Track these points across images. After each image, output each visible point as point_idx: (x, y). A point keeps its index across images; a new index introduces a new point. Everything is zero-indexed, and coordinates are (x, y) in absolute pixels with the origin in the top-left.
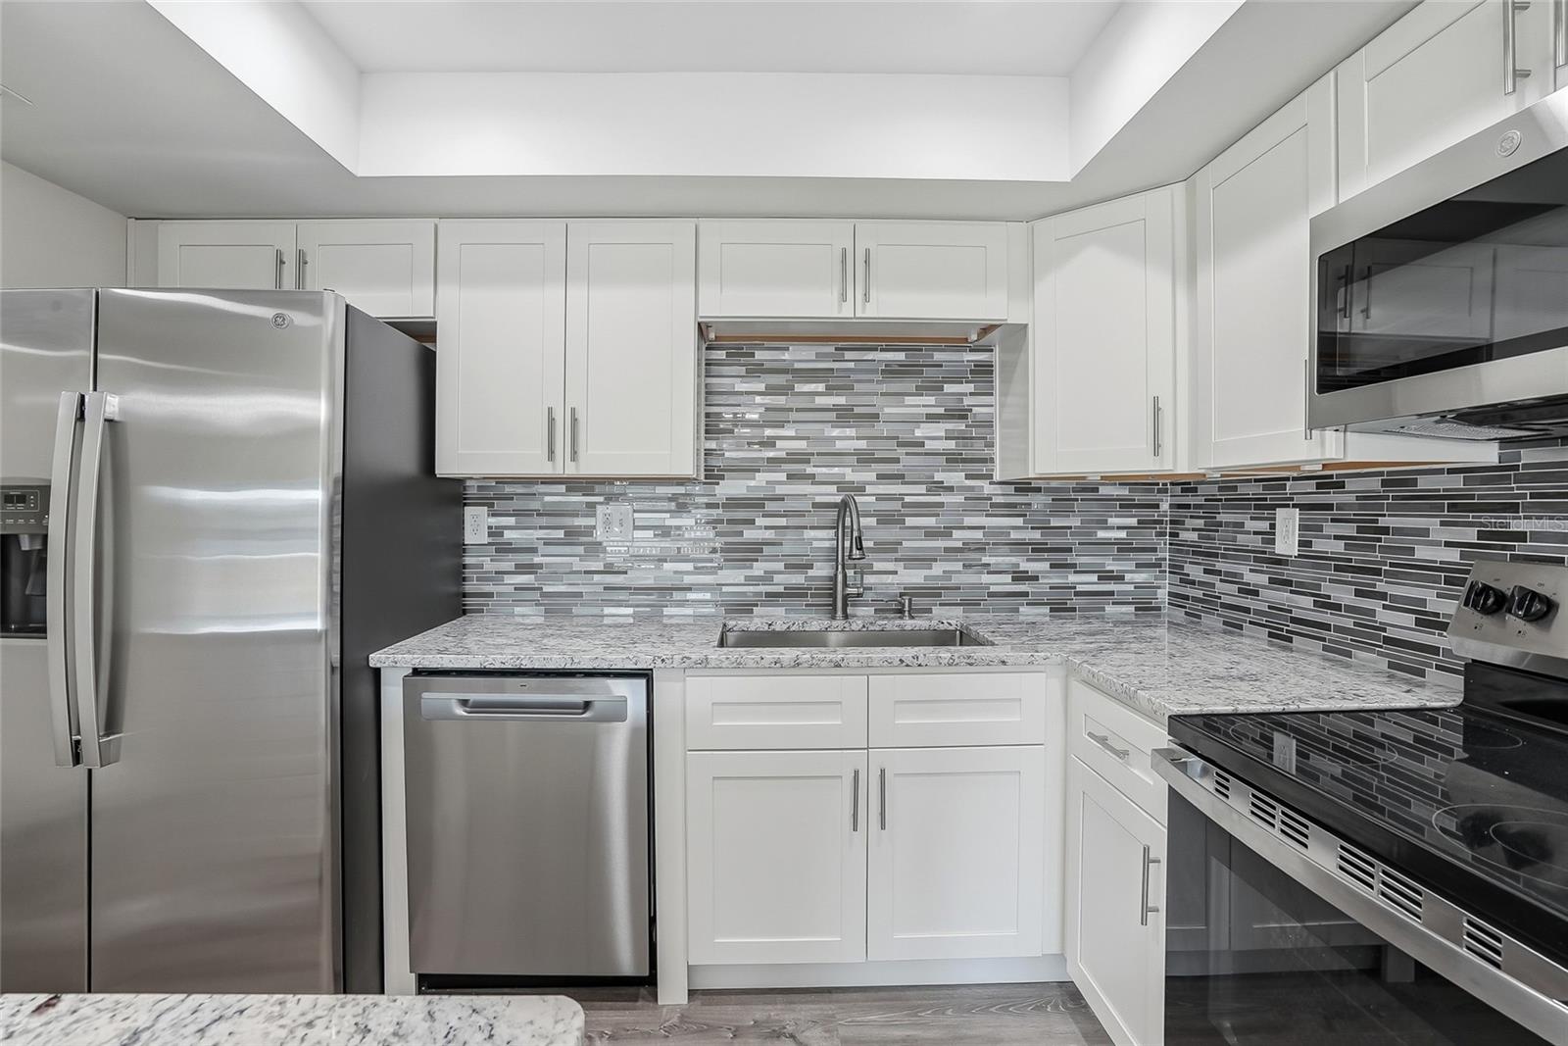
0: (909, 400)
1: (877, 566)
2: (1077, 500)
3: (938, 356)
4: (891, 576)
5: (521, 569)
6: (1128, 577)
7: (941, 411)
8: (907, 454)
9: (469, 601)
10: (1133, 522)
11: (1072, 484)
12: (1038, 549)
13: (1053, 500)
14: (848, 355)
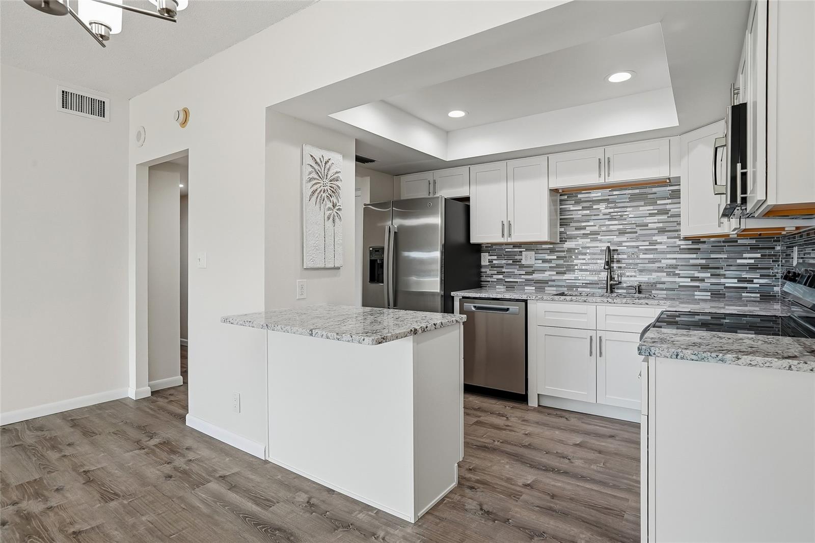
0: (641, 208)
1: (627, 274)
2: (725, 246)
3: (654, 190)
4: (631, 278)
5: (499, 273)
6: (755, 281)
7: (656, 211)
8: (640, 230)
9: (483, 283)
10: (759, 255)
11: (723, 239)
12: (704, 268)
13: (712, 246)
14: (615, 193)
